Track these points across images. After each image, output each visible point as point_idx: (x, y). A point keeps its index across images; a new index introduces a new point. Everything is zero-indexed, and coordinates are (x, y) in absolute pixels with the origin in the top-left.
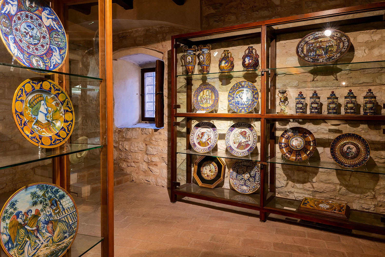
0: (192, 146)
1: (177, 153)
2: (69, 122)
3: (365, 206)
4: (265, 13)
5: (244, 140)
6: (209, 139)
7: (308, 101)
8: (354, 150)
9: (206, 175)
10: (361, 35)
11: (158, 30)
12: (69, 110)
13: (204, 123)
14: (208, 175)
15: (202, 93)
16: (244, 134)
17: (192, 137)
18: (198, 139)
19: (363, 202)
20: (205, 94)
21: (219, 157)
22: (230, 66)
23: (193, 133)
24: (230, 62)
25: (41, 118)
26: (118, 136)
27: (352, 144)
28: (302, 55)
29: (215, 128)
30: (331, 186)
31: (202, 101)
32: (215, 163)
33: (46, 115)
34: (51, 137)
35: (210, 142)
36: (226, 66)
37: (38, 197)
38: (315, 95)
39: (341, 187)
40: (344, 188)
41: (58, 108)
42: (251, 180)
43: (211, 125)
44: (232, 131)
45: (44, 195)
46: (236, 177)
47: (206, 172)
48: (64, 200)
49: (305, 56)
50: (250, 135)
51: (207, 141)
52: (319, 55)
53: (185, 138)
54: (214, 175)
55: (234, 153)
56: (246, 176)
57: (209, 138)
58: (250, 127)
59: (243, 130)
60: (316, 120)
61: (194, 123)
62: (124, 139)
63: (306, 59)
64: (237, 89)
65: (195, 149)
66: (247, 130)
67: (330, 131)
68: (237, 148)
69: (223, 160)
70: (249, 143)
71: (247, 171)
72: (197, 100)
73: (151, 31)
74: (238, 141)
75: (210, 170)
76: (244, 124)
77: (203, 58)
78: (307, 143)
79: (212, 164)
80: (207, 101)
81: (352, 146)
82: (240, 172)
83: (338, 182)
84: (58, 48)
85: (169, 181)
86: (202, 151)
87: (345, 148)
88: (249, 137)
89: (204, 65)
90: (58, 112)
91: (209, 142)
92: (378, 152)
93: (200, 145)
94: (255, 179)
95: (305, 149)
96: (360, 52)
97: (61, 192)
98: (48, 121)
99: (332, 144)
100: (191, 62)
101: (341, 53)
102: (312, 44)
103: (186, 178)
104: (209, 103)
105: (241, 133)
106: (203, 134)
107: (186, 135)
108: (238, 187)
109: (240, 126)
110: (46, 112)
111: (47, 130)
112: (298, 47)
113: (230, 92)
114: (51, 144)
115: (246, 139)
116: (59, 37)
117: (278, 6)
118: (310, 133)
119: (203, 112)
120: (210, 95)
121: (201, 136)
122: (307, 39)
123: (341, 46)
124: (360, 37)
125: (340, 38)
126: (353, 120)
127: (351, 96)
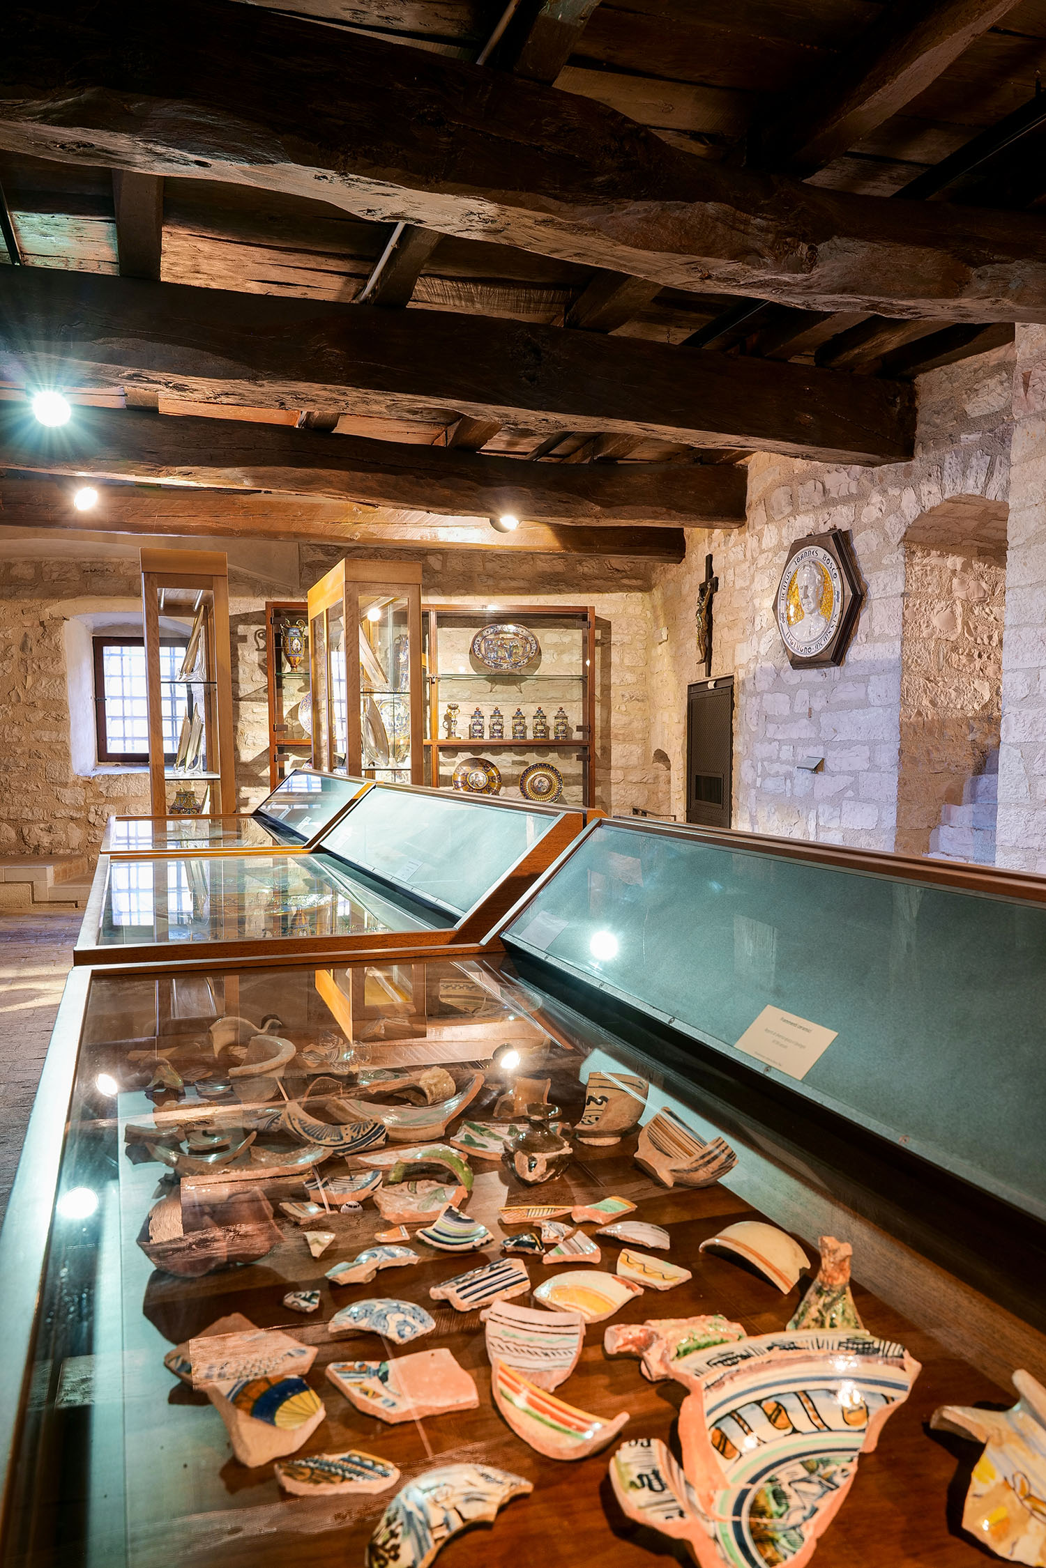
7: (487, 722)
8: (546, 783)
10: (549, 634)
26: (84, 794)
27: (544, 776)
28: (480, 656)
38: (497, 713)
49: (484, 658)
52: (501, 658)
60: (496, 749)
62: (103, 800)
63: (486, 661)
67: (514, 763)
78: (491, 779)
81: (544, 779)
87: (536, 782)
95: (488, 787)
96: (548, 656)
100: (301, 648)
101: (530, 659)
102: (492, 640)
112: (472, 642)
117: (437, 572)
118: (493, 766)
122: (485, 633)
123: (528, 649)
124: (548, 637)
125: (526, 639)
126: (542, 746)
127: (540, 715)
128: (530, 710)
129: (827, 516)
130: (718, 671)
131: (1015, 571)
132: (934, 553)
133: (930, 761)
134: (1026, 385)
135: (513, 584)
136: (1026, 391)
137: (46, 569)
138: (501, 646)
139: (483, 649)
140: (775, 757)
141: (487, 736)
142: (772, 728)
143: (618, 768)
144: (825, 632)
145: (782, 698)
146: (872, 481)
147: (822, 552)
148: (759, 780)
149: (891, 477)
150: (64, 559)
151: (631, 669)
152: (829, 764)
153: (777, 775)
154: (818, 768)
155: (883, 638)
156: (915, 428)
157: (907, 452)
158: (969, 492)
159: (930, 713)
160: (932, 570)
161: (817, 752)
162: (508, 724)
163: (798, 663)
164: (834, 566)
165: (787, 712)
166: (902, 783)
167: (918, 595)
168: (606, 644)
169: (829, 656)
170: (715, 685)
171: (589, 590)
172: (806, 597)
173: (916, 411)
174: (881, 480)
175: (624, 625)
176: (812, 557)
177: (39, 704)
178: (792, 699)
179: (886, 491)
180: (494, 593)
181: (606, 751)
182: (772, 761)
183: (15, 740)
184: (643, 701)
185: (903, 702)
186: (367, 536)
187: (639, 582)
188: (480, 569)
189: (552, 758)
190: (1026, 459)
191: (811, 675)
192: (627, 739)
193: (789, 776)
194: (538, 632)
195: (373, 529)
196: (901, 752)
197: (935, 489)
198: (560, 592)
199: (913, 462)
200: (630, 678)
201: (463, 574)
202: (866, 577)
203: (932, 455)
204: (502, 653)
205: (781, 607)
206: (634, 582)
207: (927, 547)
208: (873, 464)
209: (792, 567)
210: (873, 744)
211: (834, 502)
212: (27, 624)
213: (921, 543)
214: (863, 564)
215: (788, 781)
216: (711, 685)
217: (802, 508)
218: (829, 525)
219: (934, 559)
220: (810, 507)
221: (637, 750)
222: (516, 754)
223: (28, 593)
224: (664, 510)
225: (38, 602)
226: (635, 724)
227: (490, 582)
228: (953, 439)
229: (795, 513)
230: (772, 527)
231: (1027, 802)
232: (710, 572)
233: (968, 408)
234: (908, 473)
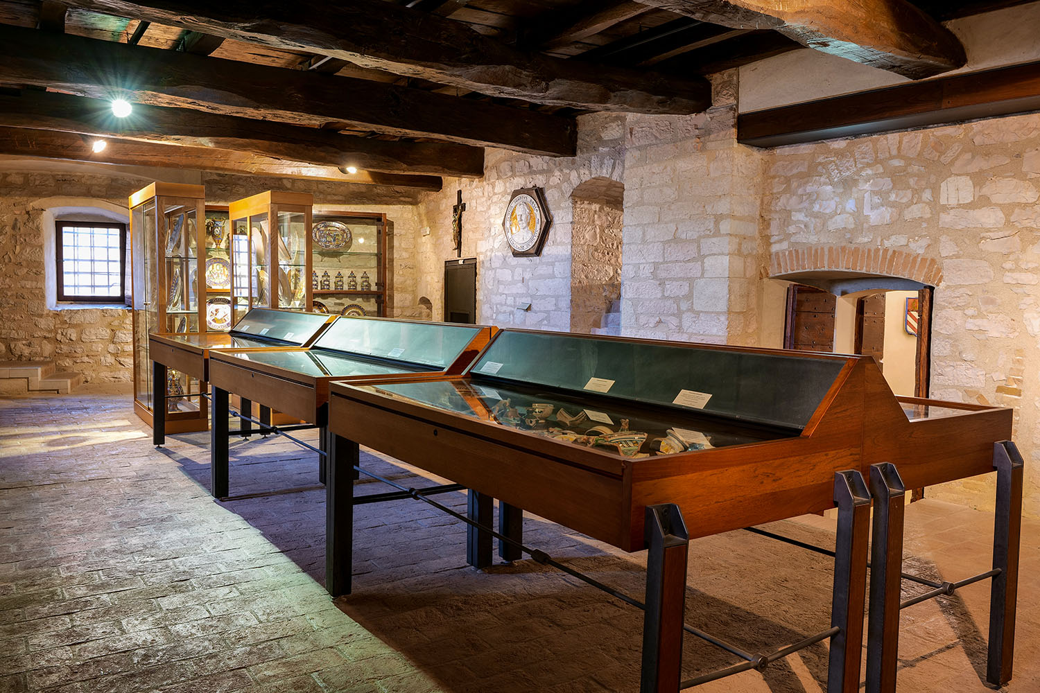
7: (320, 278)
11: (133, 183)
15: (211, 267)
17: (206, 315)
20: (215, 267)
26: (53, 322)
28: (316, 240)
31: (212, 275)
38: (326, 274)
49: (319, 241)
52: (329, 242)
60: (325, 295)
62: (67, 326)
63: (320, 243)
65: (210, 326)
67: (335, 304)
73: (120, 182)
80: (218, 276)
93: (215, 322)
96: (357, 241)
102: (323, 231)
104: (221, 278)
106: (217, 310)
118: (324, 306)
121: (215, 313)
122: (319, 227)
123: (345, 237)
124: (356, 229)
126: (352, 294)
127: (352, 276)
128: (346, 273)
129: (531, 180)
130: (466, 253)
131: (627, 217)
132: (586, 202)
133: (585, 306)
134: (631, 133)
135: (335, 198)
136: (631, 136)
137: (32, 178)
138: (329, 234)
139: (317, 236)
140: (504, 303)
141: (319, 288)
142: (501, 287)
143: (398, 308)
144: (532, 239)
145: (508, 272)
146: (555, 164)
147: (529, 198)
148: (494, 315)
149: (565, 163)
150: (44, 172)
151: (406, 250)
152: (534, 307)
153: (505, 312)
154: (529, 309)
155: (561, 243)
156: (577, 141)
157: (574, 154)
158: (604, 175)
159: (585, 282)
160: (585, 211)
161: (528, 301)
162: (333, 280)
163: (516, 254)
164: (536, 205)
165: (510, 279)
166: (572, 317)
167: (579, 223)
168: (391, 235)
169: (533, 251)
170: (463, 262)
171: (380, 203)
172: (521, 220)
173: (577, 133)
174: (560, 165)
175: (402, 225)
176: (525, 200)
177: (24, 264)
178: (513, 272)
179: (562, 170)
180: (324, 203)
181: (392, 298)
182: (502, 305)
183: (7, 286)
184: (412, 268)
185: (572, 276)
186: (260, 171)
187: (410, 200)
189: (359, 301)
190: (632, 167)
191: (524, 260)
192: (403, 290)
193: (511, 313)
194: (351, 227)
195: (262, 167)
196: (571, 301)
197: (587, 172)
198: (363, 203)
199: (576, 158)
200: (405, 255)
202: (552, 212)
203: (585, 155)
204: (329, 239)
205: (508, 224)
206: (407, 199)
207: (583, 199)
208: (556, 157)
209: (513, 204)
210: (557, 297)
211: (535, 173)
212: (18, 212)
213: (580, 197)
214: (551, 207)
215: (511, 316)
216: (461, 262)
217: (518, 174)
218: (533, 184)
219: (586, 205)
220: (522, 174)
221: (409, 297)
222: (337, 298)
223: (19, 193)
224: (441, 168)
225: (25, 199)
226: (408, 282)
227: (321, 196)
228: (595, 149)
229: (513, 176)
230: (501, 181)
231: (635, 326)
232: (460, 199)
233: (603, 135)
234: (573, 163)
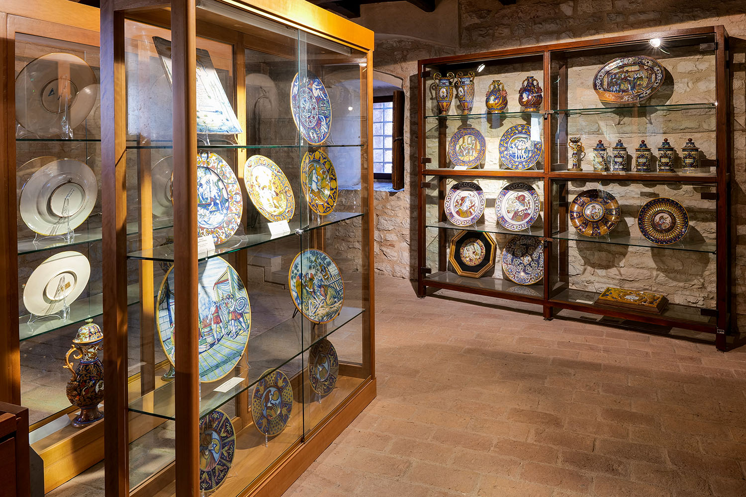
0: (448, 217)
1: (427, 227)
2: (334, 190)
3: (692, 299)
4: (552, 27)
5: (521, 208)
6: (472, 206)
7: (610, 153)
8: (669, 220)
9: (468, 259)
10: (683, 63)
11: (395, 45)
12: (334, 178)
13: (466, 184)
14: (470, 259)
15: (461, 140)
16: (521, 199)
17: (448, 204)
18: (456, 206)
19: (688, 293)
20: (466, 141)
21: (485, 232)
22: (501, 103)
23: (449, 199)
24: (502, 98)
25: (314, 186)
27: (667, 212)
28: (602, 91)
29: (481, 191)
30: (645, 271)
31: (461, 152)
32: (481, 242)
33: (317, 183)
34: (323, 204)
35: (474, 211)
36: (496, 104)
37: (311, 262)
38: (620, 146)
39: (659, 272)
40: (662, 274)
41: (325, 176)
42: (533, 264)
43: (475, 187)
44: (505, 195)
45: (315, 261)
46: (512, 261)
47: (467, 255)
48: (331, 267)
49: (605, 91)
50: (530, 201)
51: (470, 209)
52: (624, 91)
53: (436, 206)
54: (480, 258)
55: (508, 226)
56: (527, 260)
57: (473, 204)
58: (530, 189)
59: (521, 193)
61: (450, 183)
63: (607, 95)
64: (512, 135)
65: (452, 221)
66: (526, 194)
67: (643, 194)
68: (512, 219)
69: (493, 236)
70: (529, 211)
71: (527, 252)
72: (454, 151)
74: (513, 209)
75: (474, 251)
76: (521, 185)
77: (463, 92)
78: (608, 212)
79: (477, 243)
80: (469, 152)
81: (666, 215)
82: (517, 254)
83: (653, 265)
84: (324, 116)
85: (412, 269)
86: (463, 223)
87: (657, 218)
88: (529, 203)
89: (464, 100)
90: (324, 180)
91: (472, 211)
92: (707, 224)
93: (459, 216)
94: (539, 263)
95: (604, 220)
96: (681, 85)
97: (328, 260)
98: (319, 189)
99: (640, 213)
100: (447, 96)
101: (653, 89)
102: (615, 74)
103: (438, 264)
104: (472, 155)
105: (518, 198)
106: (463, 199)
107: (437, 201)
108: (514, 275)
109: (515, 188)
110: (317, 181)
111: (318, 198)
112: (596, 78)
113: (501, 140)
114: (324, 212)
115: (525, 206)
116: (325, 105)
117: (569, 18)
118: (613, 198)
119: (463, 168)
120: (473, 144)
121: (460, 202)
122: (609, 68)
123: (653, 79)
125: (652, 68)
127: (667, 146)
128: (656, 142)
138: (625, 78)
139: (605, 83)
162: (633, 156)
188: (609, 8)
201: (593, 15)
204: (625, 86)
222: (643, 185)
227: (620, 19)
